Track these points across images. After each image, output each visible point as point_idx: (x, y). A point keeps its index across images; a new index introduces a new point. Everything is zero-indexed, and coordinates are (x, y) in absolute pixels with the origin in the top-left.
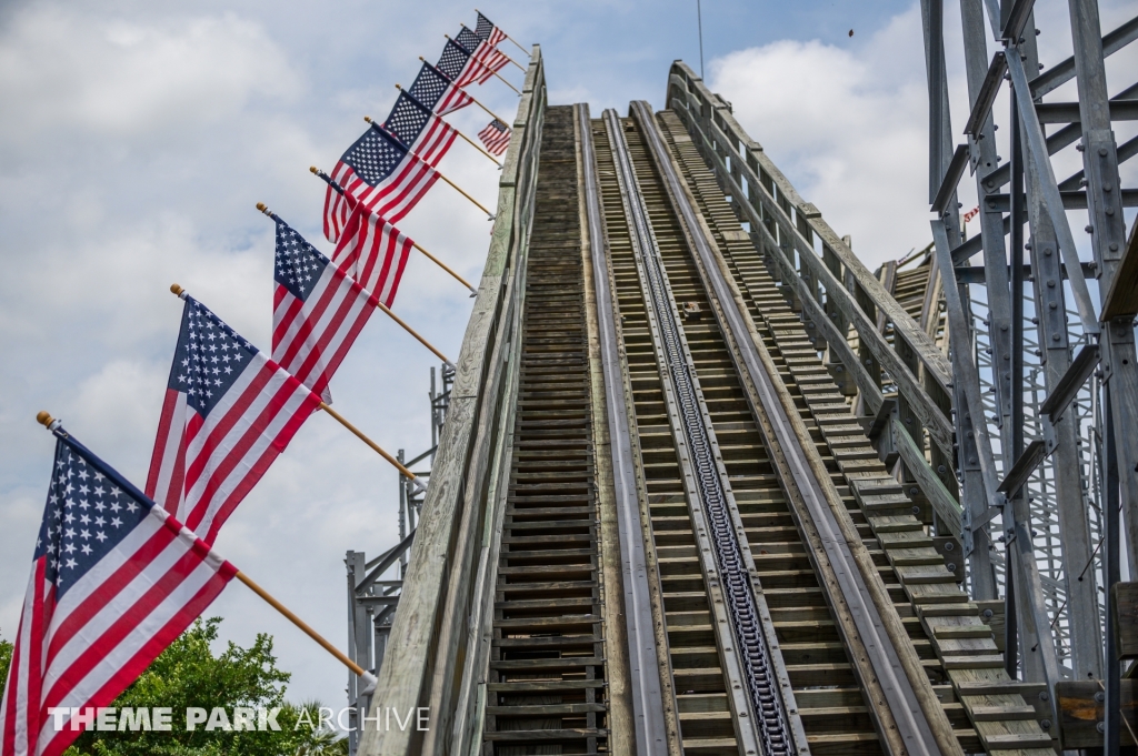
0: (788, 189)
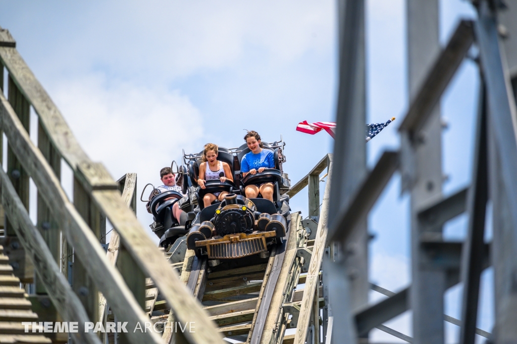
0: (59, 129)
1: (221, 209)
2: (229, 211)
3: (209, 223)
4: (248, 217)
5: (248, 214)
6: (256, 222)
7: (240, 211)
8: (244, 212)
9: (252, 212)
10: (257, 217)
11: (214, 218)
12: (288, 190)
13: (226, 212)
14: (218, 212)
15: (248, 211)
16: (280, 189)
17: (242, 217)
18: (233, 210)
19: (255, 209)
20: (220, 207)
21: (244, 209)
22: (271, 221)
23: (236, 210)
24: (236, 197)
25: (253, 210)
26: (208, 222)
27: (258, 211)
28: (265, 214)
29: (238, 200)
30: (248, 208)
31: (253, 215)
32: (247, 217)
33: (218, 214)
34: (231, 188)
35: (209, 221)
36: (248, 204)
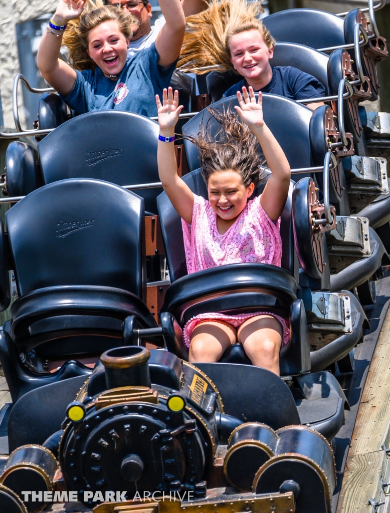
1: (86, 402)
2: (119, 410)
3: (41, 455)
4: (192, 435)
5: (191, 426)
6: (221, 455)
7: (160, 415)
8: (174, 419)
9: (208, 416)
10: (224, 433)
11: (61, 433)
12: (341, 333)
13: (106, 415)
14: (76, 414)
15: (193, 416)
16: (310, 331)
17: (168, 435)
18: (133, 409)
19: (215, 405)
20: (83, 396)
21: (176, 405)
22: (277, 455)
23: (146, 410)
24: (147, 358)
25: (209, 408)
26: (35, 447)
27: (228, 411)
28: (255, 425)
29: (151, 368)
30: (188, 401)
31: (208, 426)
32: (185, 437)
33: (75, 424)
34: (130, 321)
35: (41, 444)
36: (192, 387)
